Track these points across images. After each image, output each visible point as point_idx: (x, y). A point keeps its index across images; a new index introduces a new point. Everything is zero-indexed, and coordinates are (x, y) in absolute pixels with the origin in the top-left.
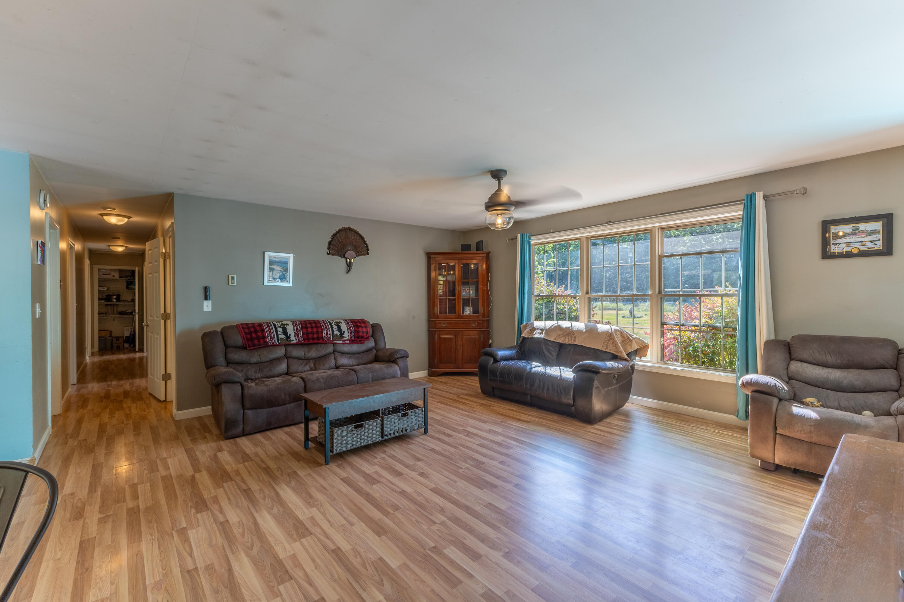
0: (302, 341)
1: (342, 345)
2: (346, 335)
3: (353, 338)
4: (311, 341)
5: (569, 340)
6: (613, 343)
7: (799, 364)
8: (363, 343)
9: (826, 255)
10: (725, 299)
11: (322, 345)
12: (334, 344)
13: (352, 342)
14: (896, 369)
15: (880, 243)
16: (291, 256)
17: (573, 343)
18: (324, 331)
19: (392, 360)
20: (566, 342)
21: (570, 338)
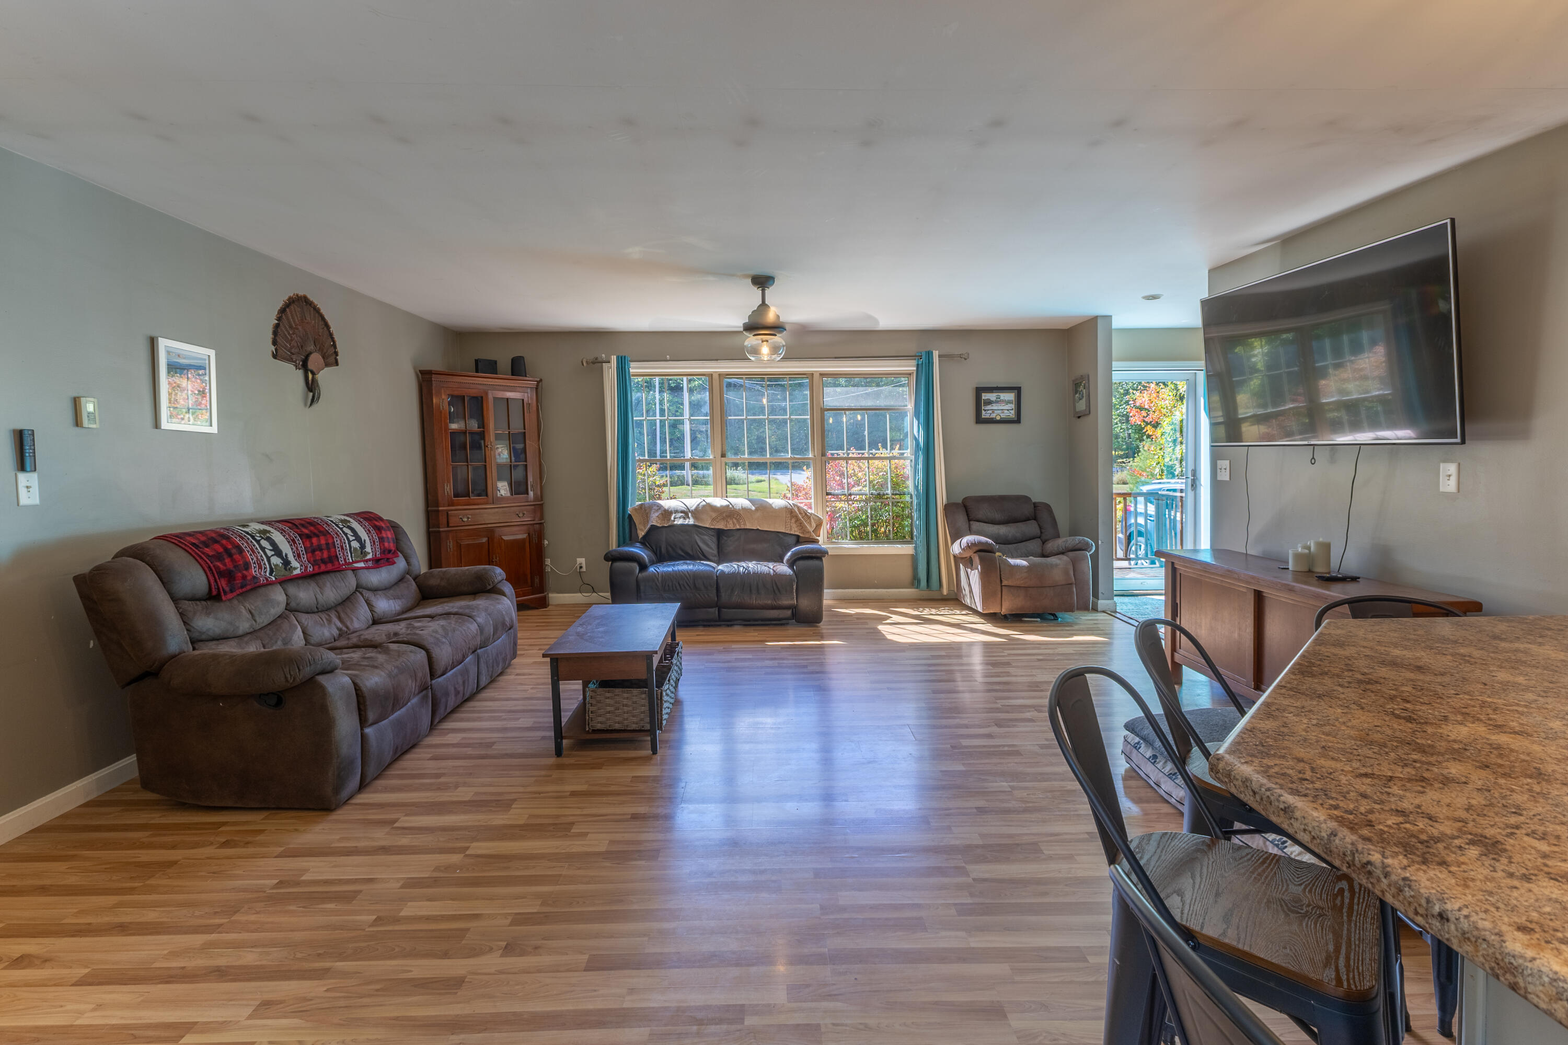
0: (310, 569)
1: (365, 571)
2: (368, 549)
3: (378, 555)
4: (323, 568)
5: (733, 523)
6: (796, 522)
7: (978, 524)
8: (394, 563)
9: (979, 420)
10: (893, 462)
11: (338, 574)
12: (355, 570)
13: (377, 563)
14: (1035, 519)
15: (1013, 412)
16: (212, 353)
17: (743, 527)
18: (337, 542)
19: (489, 587)
20: (730, 526)
21: (735, 521)
